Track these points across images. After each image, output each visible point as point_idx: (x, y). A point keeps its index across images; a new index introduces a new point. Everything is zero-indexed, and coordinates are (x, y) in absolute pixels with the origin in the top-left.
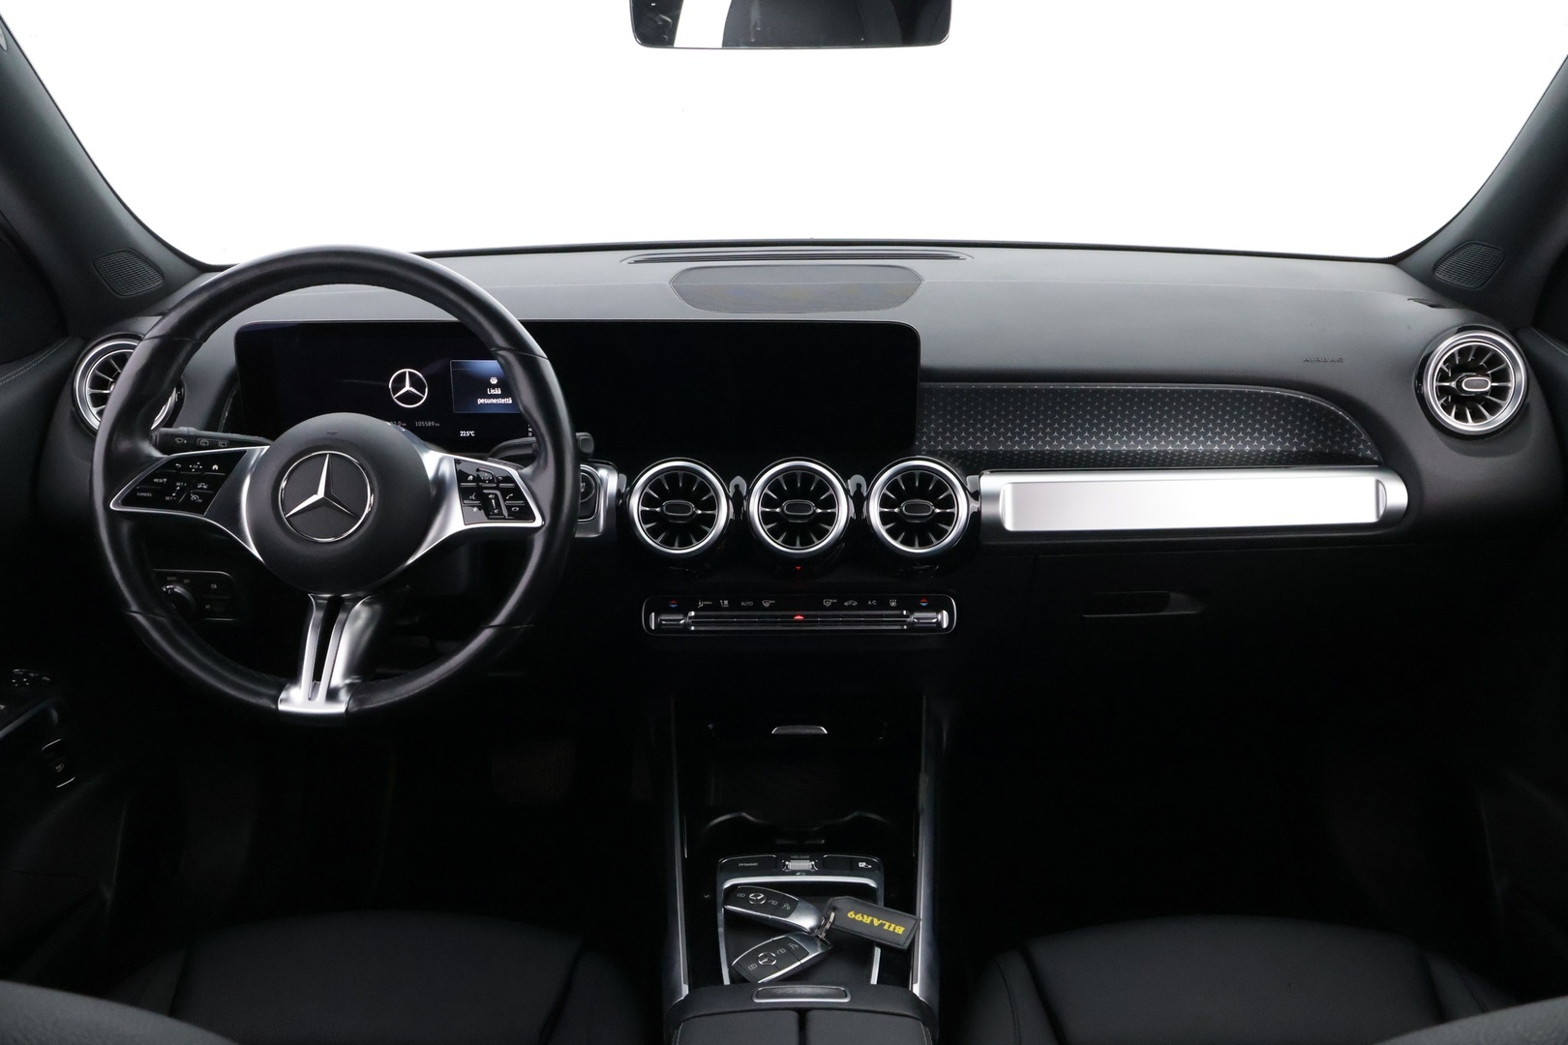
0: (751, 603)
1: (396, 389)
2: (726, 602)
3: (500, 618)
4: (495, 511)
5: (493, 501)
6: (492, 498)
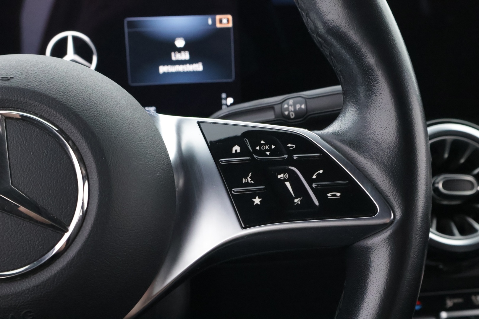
4: (296, 201)
5: (288, 184)
6: (285, 180)
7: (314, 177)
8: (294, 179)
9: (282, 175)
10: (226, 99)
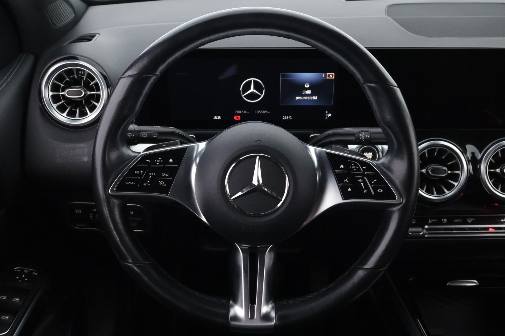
0: (460, 220)
1: (244, 91)
2: (445, 220)
3: (371, 264)
4: (365, 191)
5: (362, 184)
6: (361, 182)
7: (373, 182)
8: (364, 182)
9: (360, 180)
10: (328, 114)
